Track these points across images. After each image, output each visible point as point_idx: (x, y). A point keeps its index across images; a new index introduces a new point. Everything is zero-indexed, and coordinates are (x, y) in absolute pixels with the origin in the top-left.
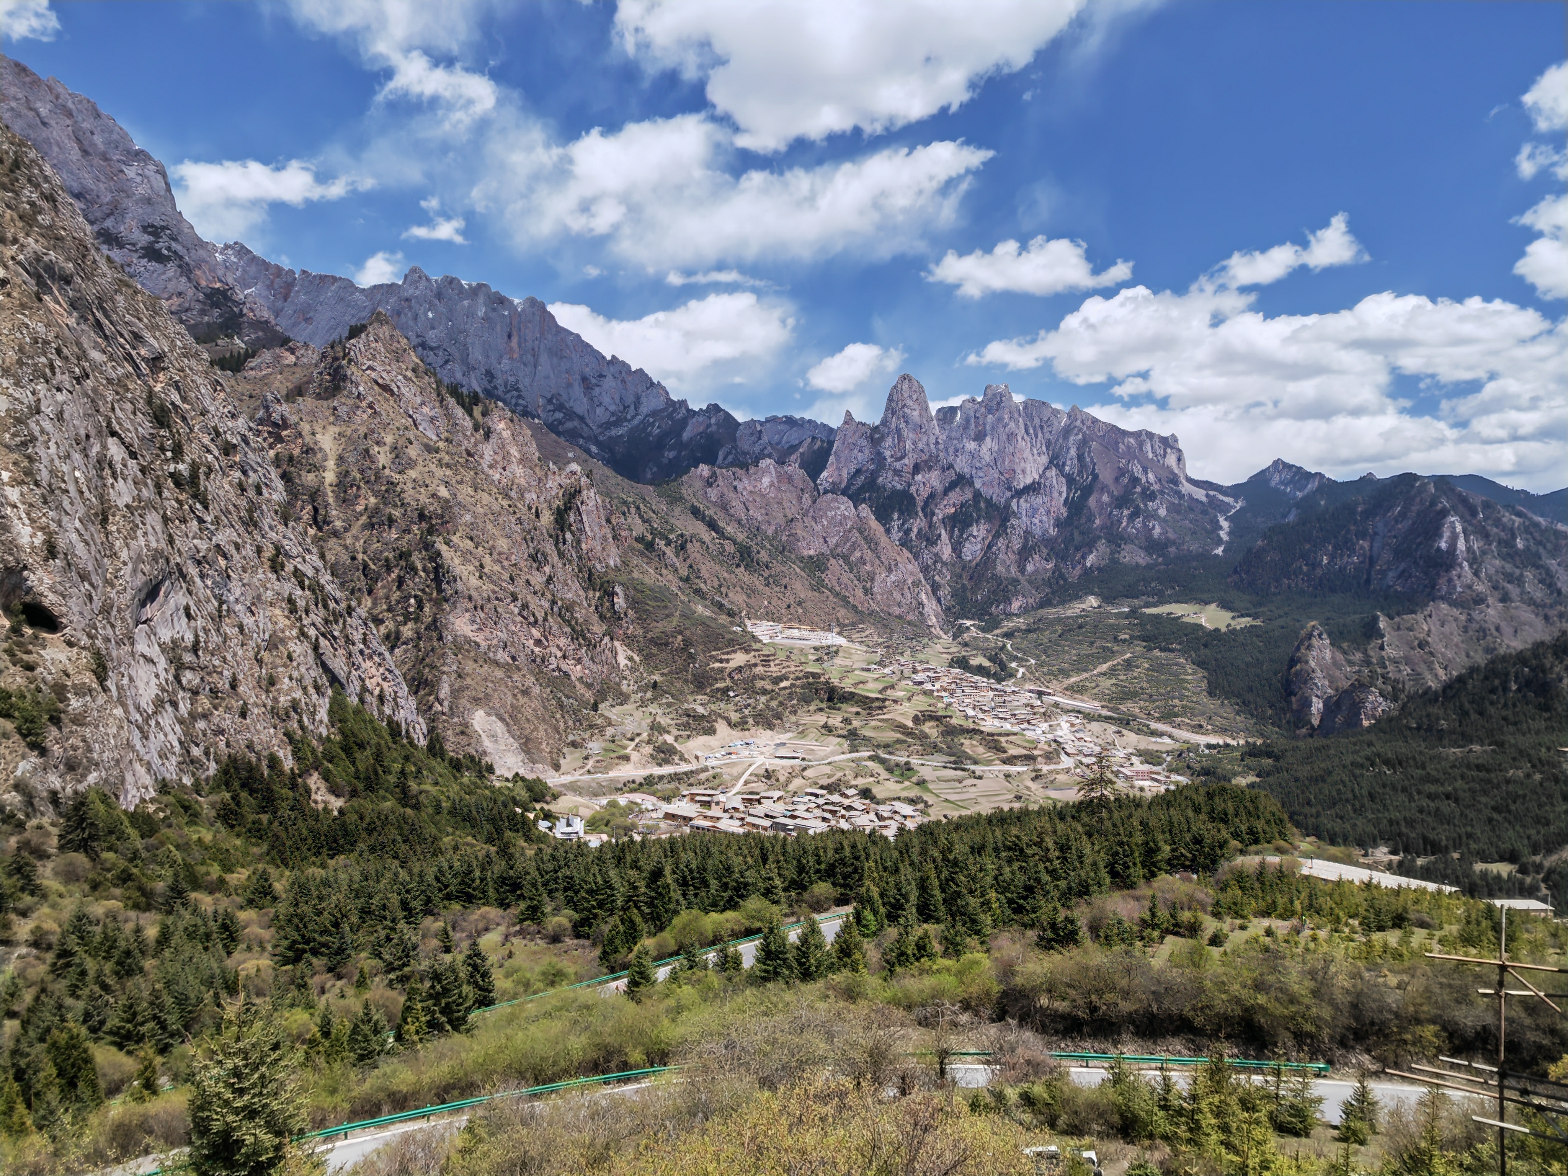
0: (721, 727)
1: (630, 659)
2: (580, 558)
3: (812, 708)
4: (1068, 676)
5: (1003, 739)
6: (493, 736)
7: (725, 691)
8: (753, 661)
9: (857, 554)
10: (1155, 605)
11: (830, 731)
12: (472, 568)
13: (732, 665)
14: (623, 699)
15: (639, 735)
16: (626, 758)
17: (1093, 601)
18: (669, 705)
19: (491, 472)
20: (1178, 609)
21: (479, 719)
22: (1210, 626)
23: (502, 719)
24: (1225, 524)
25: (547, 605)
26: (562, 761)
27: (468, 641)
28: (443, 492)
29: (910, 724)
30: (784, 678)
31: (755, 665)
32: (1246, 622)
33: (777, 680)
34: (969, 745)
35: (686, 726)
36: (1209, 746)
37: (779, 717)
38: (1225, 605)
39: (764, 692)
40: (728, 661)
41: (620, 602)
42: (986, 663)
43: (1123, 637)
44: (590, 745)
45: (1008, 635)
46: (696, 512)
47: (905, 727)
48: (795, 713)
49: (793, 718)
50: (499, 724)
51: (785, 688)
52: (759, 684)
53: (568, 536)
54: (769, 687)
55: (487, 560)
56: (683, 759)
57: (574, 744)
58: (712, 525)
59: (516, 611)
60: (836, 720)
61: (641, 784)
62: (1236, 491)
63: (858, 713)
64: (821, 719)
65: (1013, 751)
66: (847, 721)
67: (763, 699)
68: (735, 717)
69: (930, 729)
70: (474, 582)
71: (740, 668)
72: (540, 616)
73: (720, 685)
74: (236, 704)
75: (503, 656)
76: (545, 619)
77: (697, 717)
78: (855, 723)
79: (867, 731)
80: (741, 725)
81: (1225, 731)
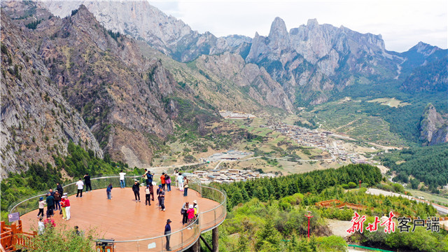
0: (209, 149)
1: (177, 126)
2: (158, 91)
3: (242, 141)
4: (338, 126)
5: (310, 150)
6: (128, 155)
7: (211, 136)
8: (221, 125)
9: (260, 85)
11: (248, 149)
12: (118, 96)
13: (213, 127)
14: (174, 140)
15: (180, 152)
16: (175, 161)
17: (348, 99)
18: (191, 142)
19: (124, 61)
20: (379, 100)
21: (123, 149)
22: (392, 106)
23: (131, 149)
24: (400, 68)
25: (146, 108)
26: (153, 163)
27: (119, 122)
28: (108, 70)
29: (276, 146)
30: (232, 131)
31: (221, 127)
32: (405, 104)
33: (229, 132)
34: (299, 153)
35: (197, 149)
36: (389, 150)
37: (230, 145)
38: (398, 98)
39: (225, 136)
40: (211, 125)
41: (172, 105)
42: (308, 123)
43: (359, 111)
44: (163, 157)
45: (316, 112)
46: (201, 72)
47: (274, 147)
48: (236, 143)
49: (235, 145)
51: (232, 134)
52: (223, 134)
53: (153, 83)
54: (226, 134)
55: (124, 94)
56: (195, 160)
57: (158, 157)
58: (207, 77)
59: (135, 110)
60: (250, 145)
62: (404, 54)
63: (258, 143)
64: (245, 145)
65: (313, 154)
66: (254, 145)
67: (224, 139)
68: (214, 145)
69: (284, 147)
70: (120, 101)
71: (216, 128)
72: (144, 112)
73: (209, 134)
74: (35, 147)
75: (131, 127)
76: (146, 113)
77: (201, 146)
78: (257, 146)
79: (261, 149)
80: (216, 148)
81: (395, 144)
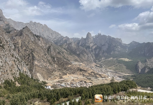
0: (68, 74)
1: (57, 66)
2: (51, 54)
3: (79, 71)
4: (109, 67)
6: (40, 76)
7: (68, 70)
9: (84, 53)
10: (119, 58)
13: (69, 67)
14: (56, 71)
15: (58, 75)
16: (56, 78)
17: (112, 58)
18: (61, 72)
19: (40, 44)
20: (122, 59)
21: (38, 74)
22: (126, 61)
23: (41, 74)
24: (127, 49)
26: (48, 79)
27: (37, 65)
28: (34, 47)
29: (90, 73)
31: (72, 67)
32: (131, 60)
34: (98, 76)
35: (63, 74)
36: (127, 75)
37: (75, 73)
38: (128, 58)
41: (55, 59)
42: (99, 66)
43: (116, 62)
44: (52, 77)
45: (102, 62)
47: (90, 74)
49: (76, 73)
51: (75, 69)
52: (72, 69)
53: (49, 52)
55: (39, 55)
56: (63, 78)
57: (50, 77)
58: (66, 50)
59: (43, 61)
60: (81, 73)
61: (58, 82)
65: (103, 76)
67: (73, 71)
68: (69, 73)
69: (93, 74)
70: (38, 57)
71: (70, 67)
72: (46, 61)
74: (7, 73)
75: (41, 66)
76: (46, 62)
77: (65, 73)
78: (84, 73)
79: (85, 74)
80: (70, 74)
81: (129, 73)
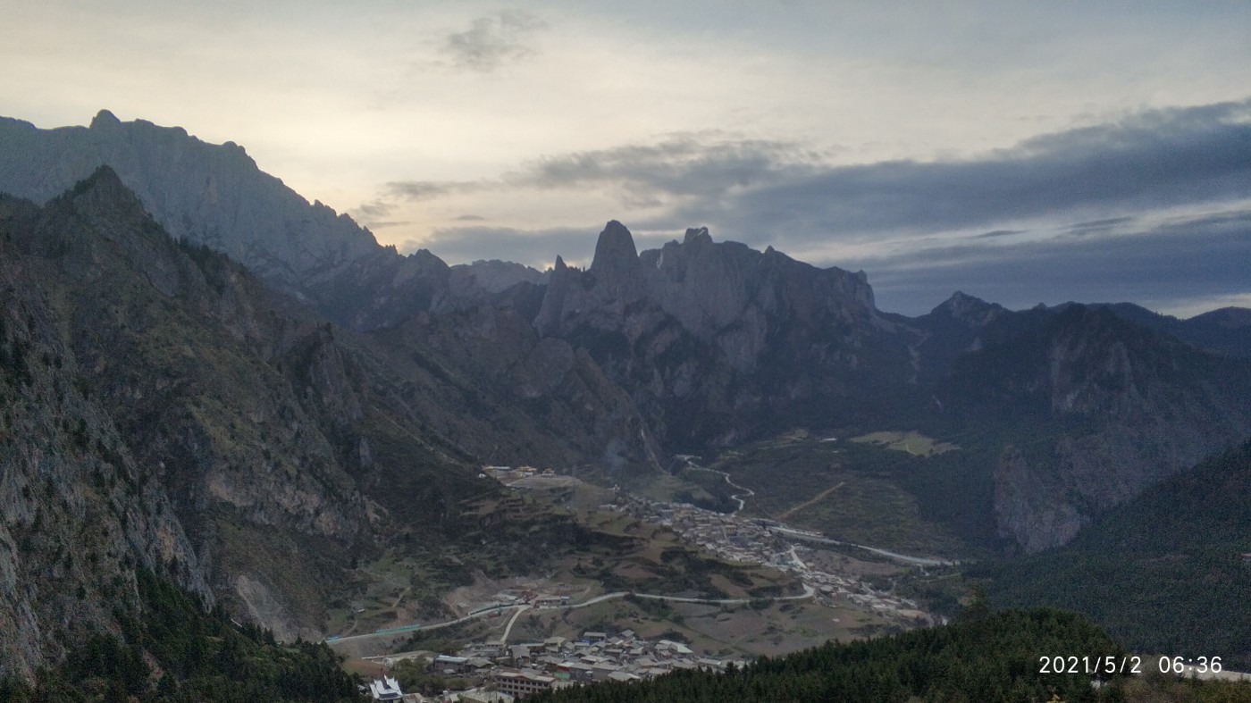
0: (478, 575)
2: (323, 412)
3: (562, 551)
4: (788, 507)
5: (748, 572)
6: (257, 602)
7: (477, 540)
8: (502, 507)
10: (861, 434)
11: (583, 573)
12: (222, 428)
13: (482, 512)
14: (375, 555)
15: (402, 590)
16: (392, 616)
17: (800, 434)
18: (425, 558)
19: (228, 327)
20: (883, 437)
21: (245, 586)
22: (915, 453)
23: (264, 582)
24: (915, 354)
25: (297, 462)
26: (328, 623)
27: (225, 504)
28: (188, 351)
29: (659, 561)
30: (533, 523)
31: (505, 511)
32: (946, 447)
33: (526, 525)
34: (718, 580)
35: (443, 578)
36: (929, 569)
37: (532, 562)
38: (926, 433)
39: (516, 538)
40: (477, 508)
41: (364, 451)
42: (708, 496)
43: (834, 466)
44: (354, 604)
45: (726, 468)
46: (420, 361)
47: (653, 564)
48: (547, 557)
49: (545, 563)
50: (263, 588)
51: (535, 532)
52: (510, 530)
53: (310, 390)
54: (519, 532)
55: (238, 421)
56: (447, 611)
57: (337, 605)
58: (436, 372)
59: (269, 469)
60: (587, 561)
61: (410, 641)
62: (921, 322)
63: (607, 554)
64: (572, 562)
65: (758, 583)
66: (597, 562)
67: (516, 545)
68: (491, 566)
69: (679, 566)
70: (228, 443)
71: (491, 515)
72: (293, 472)
73: (473, 534)
75: (260, 517)
76: (298, 478)
77: (454, 568)
78: (607, 564)
79: (619, 571)
80: (497, 574)
81: (941, 553)
